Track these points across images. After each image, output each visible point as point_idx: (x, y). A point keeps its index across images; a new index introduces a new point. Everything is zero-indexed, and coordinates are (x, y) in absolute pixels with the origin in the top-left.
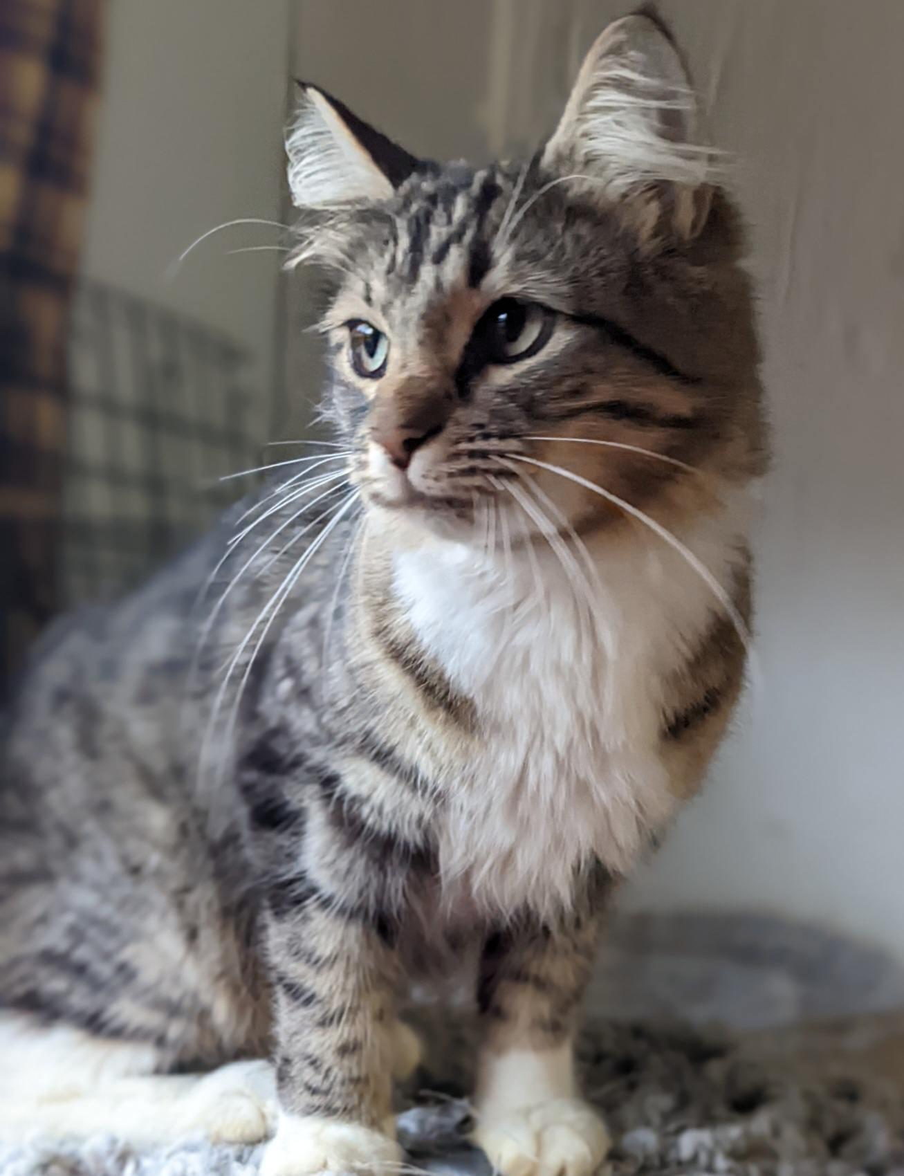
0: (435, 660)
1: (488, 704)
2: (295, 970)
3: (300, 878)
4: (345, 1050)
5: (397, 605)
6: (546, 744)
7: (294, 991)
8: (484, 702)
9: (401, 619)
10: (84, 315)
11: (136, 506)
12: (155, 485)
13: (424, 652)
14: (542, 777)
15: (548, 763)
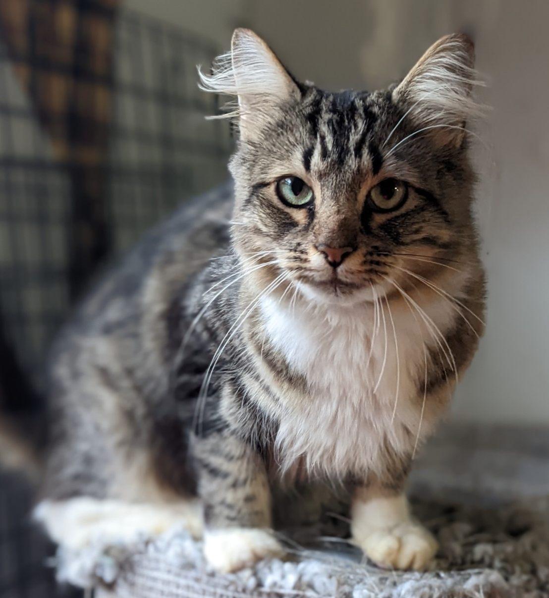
0: (279, 352)
1: (314, 378)
2: (216, 461)
3: (219, 419)
4: (249, 499)
5: (260, 319)
6: (348, 402)
7: (214, 472)
8: (311, 378)
9: (262, 327)
10: (124, 34)
11: (155, 155)
12: (167, 141)
13: (273, 348)
14: (346, 417)
15: (349, 411)
